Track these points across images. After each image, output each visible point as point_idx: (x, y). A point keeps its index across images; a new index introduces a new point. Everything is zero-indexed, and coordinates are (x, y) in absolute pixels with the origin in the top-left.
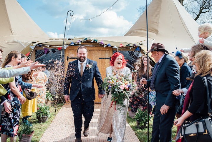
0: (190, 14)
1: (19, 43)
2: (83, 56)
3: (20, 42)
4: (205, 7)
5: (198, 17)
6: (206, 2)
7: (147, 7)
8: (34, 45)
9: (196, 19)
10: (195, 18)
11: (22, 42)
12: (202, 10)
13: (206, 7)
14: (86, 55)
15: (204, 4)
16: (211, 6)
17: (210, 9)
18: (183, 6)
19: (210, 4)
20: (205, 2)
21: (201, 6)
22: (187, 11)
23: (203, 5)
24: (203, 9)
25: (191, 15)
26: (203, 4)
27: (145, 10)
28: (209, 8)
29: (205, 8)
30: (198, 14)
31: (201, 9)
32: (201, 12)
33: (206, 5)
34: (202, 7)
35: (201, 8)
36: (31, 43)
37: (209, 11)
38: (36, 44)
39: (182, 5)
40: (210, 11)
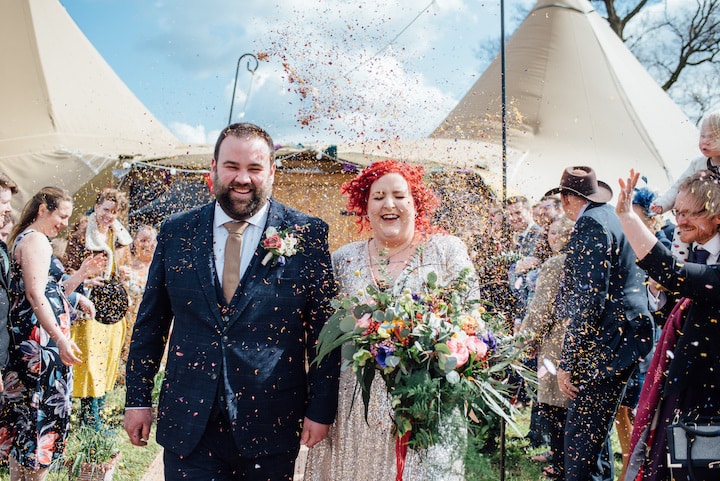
0: (648, 69)
1: (78, 160)
2: (246, 178)
3: (80, 156)
4: (698, 45)
5: (674, 77)
6: (704, 30)
7: (505, 44)
8: (127, 165)
9: (667, 87)
10: (664, 83)
11: (88, 157)
12: (688, 54)
13: (703, 47)
14: (266, 179)
15: (696, 36)
16: (717, 43)
17: (715, 51)
18: (624, 41)
19: (716, 37)
20: (697, 30)
21: (685, 44)
22: (638, 58)
23: (691, 41)
24: (692, 51)
25: (650, 70)
26: (693, 36)
27: (497, 54)
28: (711, 50)
29: (697, 50)
30: (674, 67)
31: (686, 51)
32: (683, 63)
33: (700, 38)
34: (689, 44)
35: (684, 48)
36: (116, 158)
37: (710, 60)
38: (134, 161)
39: (621, 37)
40: (714, 60)
